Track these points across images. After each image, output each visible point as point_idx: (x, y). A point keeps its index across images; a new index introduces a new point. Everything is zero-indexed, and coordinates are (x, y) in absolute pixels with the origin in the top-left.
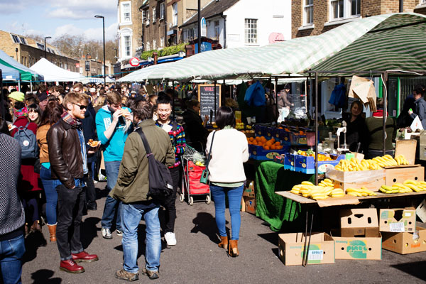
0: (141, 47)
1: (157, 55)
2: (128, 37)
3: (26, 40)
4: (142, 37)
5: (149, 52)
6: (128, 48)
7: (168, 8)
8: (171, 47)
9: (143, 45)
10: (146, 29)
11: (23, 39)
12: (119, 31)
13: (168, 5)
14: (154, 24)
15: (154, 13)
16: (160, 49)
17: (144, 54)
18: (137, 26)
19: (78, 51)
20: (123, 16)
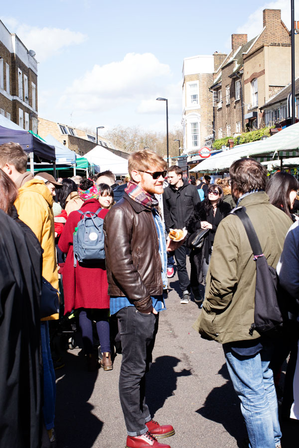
0: (212, 135)
1: (233, 143)
2: (195, 124)
3: (75, 131)
4: (213, 123)
5: (222, 140)
6: (196, 137)
7: (246, 86)
8: (250, 133)
9: (214, 133)
10: (218, 114)
11: (71, 130)
12: (184, 116)
13: (246, 82)
14: (228, 106)
15: (228, 92)
16: (236, 136)
17: (217, 143)
18: (206, 110)
19: (134, 144)
20: (190, 99)
